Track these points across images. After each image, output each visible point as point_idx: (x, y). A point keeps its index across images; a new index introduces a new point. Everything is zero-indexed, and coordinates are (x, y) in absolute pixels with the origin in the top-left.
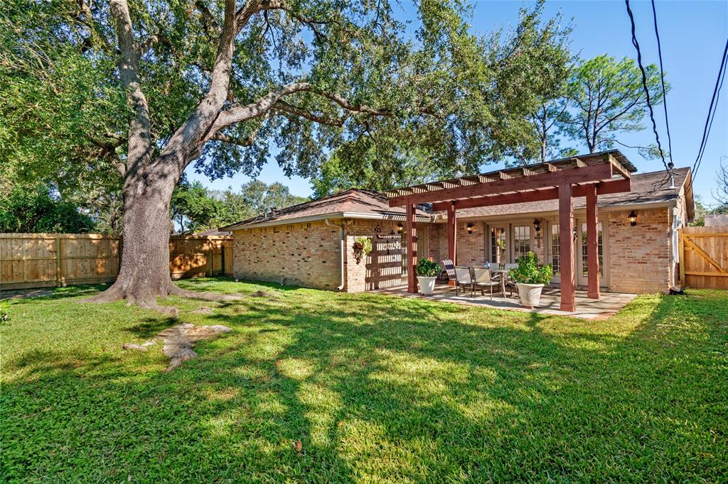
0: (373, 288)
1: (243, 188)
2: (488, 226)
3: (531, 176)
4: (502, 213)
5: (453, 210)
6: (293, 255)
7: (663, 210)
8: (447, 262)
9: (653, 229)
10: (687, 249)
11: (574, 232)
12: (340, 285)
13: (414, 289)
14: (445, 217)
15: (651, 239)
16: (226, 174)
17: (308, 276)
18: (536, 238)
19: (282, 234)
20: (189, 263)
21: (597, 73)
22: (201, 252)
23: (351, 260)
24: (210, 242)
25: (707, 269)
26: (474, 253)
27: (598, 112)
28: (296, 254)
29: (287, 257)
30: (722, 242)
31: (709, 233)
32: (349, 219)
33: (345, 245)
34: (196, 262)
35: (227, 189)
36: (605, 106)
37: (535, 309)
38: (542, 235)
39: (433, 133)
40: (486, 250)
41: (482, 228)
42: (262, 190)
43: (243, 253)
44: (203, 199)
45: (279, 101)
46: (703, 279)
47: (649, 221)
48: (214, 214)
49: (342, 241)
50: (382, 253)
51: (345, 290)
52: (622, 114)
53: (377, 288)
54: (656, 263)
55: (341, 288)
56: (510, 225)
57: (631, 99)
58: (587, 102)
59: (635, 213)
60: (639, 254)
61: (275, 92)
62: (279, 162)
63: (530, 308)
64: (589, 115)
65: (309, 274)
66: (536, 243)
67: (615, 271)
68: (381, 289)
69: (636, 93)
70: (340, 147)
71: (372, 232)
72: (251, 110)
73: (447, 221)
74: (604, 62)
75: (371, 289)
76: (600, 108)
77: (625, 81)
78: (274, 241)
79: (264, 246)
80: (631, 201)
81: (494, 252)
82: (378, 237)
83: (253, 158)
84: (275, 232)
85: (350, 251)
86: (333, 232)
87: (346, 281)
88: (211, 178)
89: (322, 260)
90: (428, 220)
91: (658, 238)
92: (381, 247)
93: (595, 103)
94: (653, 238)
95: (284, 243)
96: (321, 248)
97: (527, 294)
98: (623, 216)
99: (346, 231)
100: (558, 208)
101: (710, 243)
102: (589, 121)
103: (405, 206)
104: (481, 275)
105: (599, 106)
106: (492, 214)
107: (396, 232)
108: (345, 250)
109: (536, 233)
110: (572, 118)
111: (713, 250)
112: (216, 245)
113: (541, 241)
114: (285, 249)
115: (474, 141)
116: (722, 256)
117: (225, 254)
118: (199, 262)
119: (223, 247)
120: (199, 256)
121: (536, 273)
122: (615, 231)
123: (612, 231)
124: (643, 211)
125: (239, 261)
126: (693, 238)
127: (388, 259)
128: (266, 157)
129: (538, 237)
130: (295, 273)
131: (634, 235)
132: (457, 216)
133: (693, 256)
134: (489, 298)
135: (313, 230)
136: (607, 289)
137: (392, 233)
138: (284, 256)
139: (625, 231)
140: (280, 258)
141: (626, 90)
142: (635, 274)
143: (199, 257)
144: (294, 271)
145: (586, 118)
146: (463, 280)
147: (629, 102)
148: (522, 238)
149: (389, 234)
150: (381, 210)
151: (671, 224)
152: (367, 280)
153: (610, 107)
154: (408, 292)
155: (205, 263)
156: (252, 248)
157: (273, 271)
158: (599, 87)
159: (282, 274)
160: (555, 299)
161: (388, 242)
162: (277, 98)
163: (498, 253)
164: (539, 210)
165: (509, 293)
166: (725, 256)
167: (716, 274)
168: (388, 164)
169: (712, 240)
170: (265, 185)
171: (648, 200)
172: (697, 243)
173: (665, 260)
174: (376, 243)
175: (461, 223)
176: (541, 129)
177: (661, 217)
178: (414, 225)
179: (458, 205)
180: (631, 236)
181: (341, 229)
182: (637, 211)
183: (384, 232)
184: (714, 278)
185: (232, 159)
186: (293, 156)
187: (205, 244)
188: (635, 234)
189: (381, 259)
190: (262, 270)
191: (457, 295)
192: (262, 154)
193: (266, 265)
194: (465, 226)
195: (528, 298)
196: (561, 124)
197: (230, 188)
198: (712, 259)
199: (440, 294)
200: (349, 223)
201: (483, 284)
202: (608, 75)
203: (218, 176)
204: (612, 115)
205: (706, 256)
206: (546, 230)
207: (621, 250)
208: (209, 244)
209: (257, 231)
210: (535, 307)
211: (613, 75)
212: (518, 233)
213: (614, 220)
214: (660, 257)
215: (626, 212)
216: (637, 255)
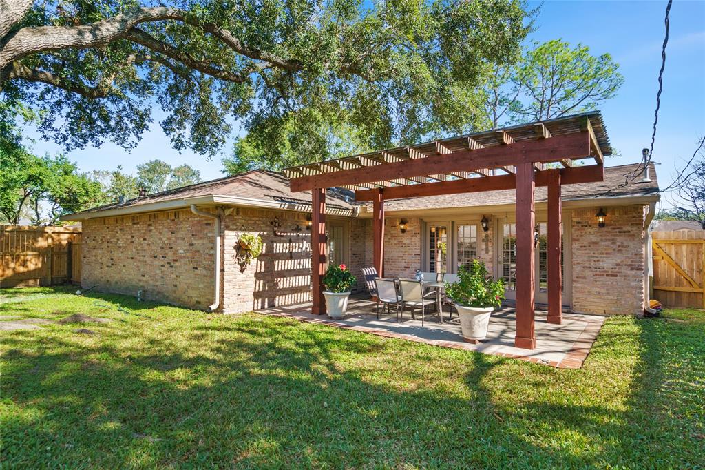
0: (266, 306)
1: (139, 168)
2: (426, 223)
3: (478, 151)
4: (442, 207)
5: (380, 200)
6: (156, 257)
7: (638, 208)
8: (367, 271)
9: (625, 232)
10: (656, 258)
11: (535, 233)
12: (212, 302)
13: (319, 308)
14: (370, 209)
15: (622, 246)
16: (90, 143)
17: (174, 288)
18: (483, 240)
19: (142, 227)
20: (12, 265)
21: (551, 58)
22: (34, 250)
23: (231, 266)
24: (49, 236)
25: (678, 283)
26: (408, 258)
27: (551, 103)
28: (159, 256)
29: (148, 260)
30: (695, 251)
31: (681, 238)
32: (228, 206)
33: (223, 245)
34: (24, 264)
35: (116, 170)
36: (558, 96)
37: (481, 343)
38: (490, 237)
39: (364, 104)
40: (422, 255)
41: (417, 226)
42: (166, 173)
43: (94, 252)
44: (69, 178)
45: (134, 29)
46: (674, 294)
47: (620, 222)
48: (86, 198)
49: (218, 239)
50: (281, 257)
51: (220, 310)
52: (575, 106)
53: (272, 306)
54: (629, 276)
55: (214, 307)
56: (453, 222)
57: (585, 90)
58: (540, 91)
59: (603, 211)
60: (608, 263)
61: (126, 14)
62: (165, 130)
63: (473, 342)
64: (542, 105)
65: (175, 286)
66: (484, 247)
67: (578, 285)
68: (279, 307)
69: (590, 84)
70: (248, 116)
71: (267, 226)
72: (81, 33)
73: (372, 215)
74: (558, 47)
75: (263, 308)
76: (554, 99)
77: (580, 70)
78: (133, 237)
79: (120, 243)
80: (602, 195)
81: (433, 258)
82: (276, 235)
83: (128, 122)
84: (134, 224)
85: (230, 252)
86: (207, 224)
87: (222, 297)
88: (65, 147)
89: (192, 265)
90: (349, 213)
91: (631, 244)
92: (279, 248)
93: (548, 93)
94: (625, 244)
95: (145, 239)
96: (192, 248)
97: (470, 322)
98: (589, 215)
99: (223, 223)
100: (514, 201)
101: (682, 252)
102: (541, 112)
103: (310, 192)
104: (410, 291)
105: (552, 96)
106: (430, 207)
107: (303, 227)
108: (223, 252)
109: (484, 235)
110: (523, 109)
111: (685, 259)
112: (60, 240)
113: (490, 244)
114: (146, 247)
115: (412, 116)
116: (695, 268)
117: (73, 254)
118: (28, 263)
119: (70, 243)
120: (30, 255)
121: (483, 291)
122: (579, 233)
123: (576, 234)
124: (613, 209)
125: (89, 263)
126: (662, 245)
127: (292, 265)
128: (146, 122)
129: (486, 240)
130: (158, 283)
131: (602, 240)
132: (385, 209)
133: (663, 265)
134: (419, 324)
135: (182, 222)
136: (569, 309)
137: (298, 229)
138: (145, 259)
139: (591, 235)
140: (139, 261)
141: (579, 80)
142: (603, 290)
143: (29, 258)
144: (157, 281)
145: (538, 109)
146: (385, 298)
147: (582, 94)
148: (467, 240)
149: (293, 231)
150: (280, 195)
151: (647, 226)
152: (257, 295)
153: (563, 98)
154: (313, 312)
155: (40, 265)
156: (105, 246)
157: (130, 280)
158: (552, 74)
159: (141, 284)
160: (506, 324)
161: (290, 241)
162: (130, 23)
163: (439, 259)
164: (488, 204)
165: (447, 315)
166: (698, 267)
167: (688, 289)
168: (309, 143)
169: (684, 247)
170: (169, 167)
171: (622, 193)
172: (667, 252)
173: (639, 272)
174: (273, 242)
175: (392, 219)
176: (492, 117)
177: (634, 217)
178: (323, 218)
179: (388, 194)
180: (598, 240)
181: (216, 221)
182: (606, 208)
183: (285, 228)
184: (686, 295)
185: (99, 123)
186: (185, 124)
187: (40, 239)
188: (604, 238)
189: (280, 266)
190: (117, 278)
191: (378, 318)
192: (141, 118)
193: (121, 270)
194: (398, 223)
195: (471, 328)
196: (512, 114)
197: (119, 167)
198: (684, 271)
199: (356, 316)
200: (228, 212)
201: (413, 303)
202: (562, 61)
203: (77, 145)
204: (564, 107)
205: (677, 267)
206: (495, 231)
207: (585, 259)
208: (47, 239)
209: (112, 221)
210: (480, 341)
211: (568, 62)
212: (462, 233)
213: (578, 220)
214: (632, 269)
215: (593, 209)
216: (605, 266)
